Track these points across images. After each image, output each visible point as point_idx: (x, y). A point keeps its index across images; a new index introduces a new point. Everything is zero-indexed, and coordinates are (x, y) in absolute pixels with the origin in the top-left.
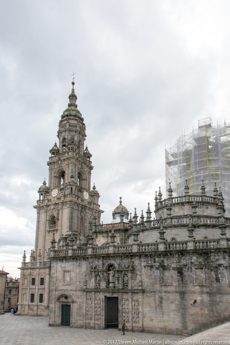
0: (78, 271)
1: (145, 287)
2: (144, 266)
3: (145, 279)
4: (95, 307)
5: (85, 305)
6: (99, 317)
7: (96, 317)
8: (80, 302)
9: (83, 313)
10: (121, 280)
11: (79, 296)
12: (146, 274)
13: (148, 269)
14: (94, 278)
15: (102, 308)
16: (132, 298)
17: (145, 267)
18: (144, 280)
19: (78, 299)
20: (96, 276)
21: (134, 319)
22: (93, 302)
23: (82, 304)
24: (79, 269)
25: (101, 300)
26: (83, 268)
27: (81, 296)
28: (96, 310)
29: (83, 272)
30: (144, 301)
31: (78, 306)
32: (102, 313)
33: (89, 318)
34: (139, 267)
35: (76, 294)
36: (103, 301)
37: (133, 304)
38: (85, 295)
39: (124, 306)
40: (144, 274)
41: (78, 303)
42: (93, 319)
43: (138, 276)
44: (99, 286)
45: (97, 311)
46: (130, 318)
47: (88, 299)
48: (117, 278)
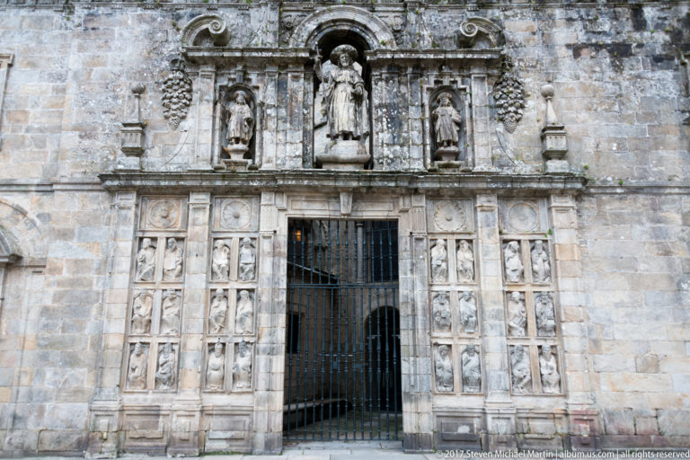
0: (74, 61)
1: (584, 164)
2: (568, 46)
3: (584, 115)
4: (213, 295)
5: (121, 280)
6: (243, 362)
7: (214, 360)
8: (78, 263)
9: (98, 342)
10: (418, 124)
11: (71, 224)
12: (585, 89)
13: (599, 64)
14: (206, 109)
15: (265, 299)
16: (500, 233)
17: (576, 50)
18: (574, 121)
19: (59, 243)
20: (227, 95)
21: (525, 363)
22: (195, 264)
23: (93, 276)
24: (81, 48)
25: (266, 246)
26: (116, 43)
27: (90, 221)
28: (215, 312)
29: (117, 69)
30: (589, 248)
31: (53, 290)
32: (266, 331)
33: (152, 375)
34: (534, 51)
35: (46, 210)
36: (275, 254)
37: (514, 263)
38: (131, 214)
39: (438, 280)
40: (572, 90)
41: (56, 270)
42: (191, 378)
43: (530, 103)
44: (249, 154)
45: (225, 322)
46: (495, 360)
47: (154, 239)
48: (380, 106)
